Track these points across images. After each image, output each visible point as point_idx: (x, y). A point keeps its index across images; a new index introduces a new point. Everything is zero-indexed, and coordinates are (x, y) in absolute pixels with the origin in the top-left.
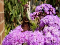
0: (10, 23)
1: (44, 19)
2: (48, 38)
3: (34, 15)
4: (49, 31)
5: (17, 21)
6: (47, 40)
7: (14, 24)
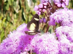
0: (4, 12)
1: (55, 16)
2: (64, 45)
3: (40, 8)
4: (63, 33)
5: (14, 10)
6: (62, 47)
7: (11, 14)
